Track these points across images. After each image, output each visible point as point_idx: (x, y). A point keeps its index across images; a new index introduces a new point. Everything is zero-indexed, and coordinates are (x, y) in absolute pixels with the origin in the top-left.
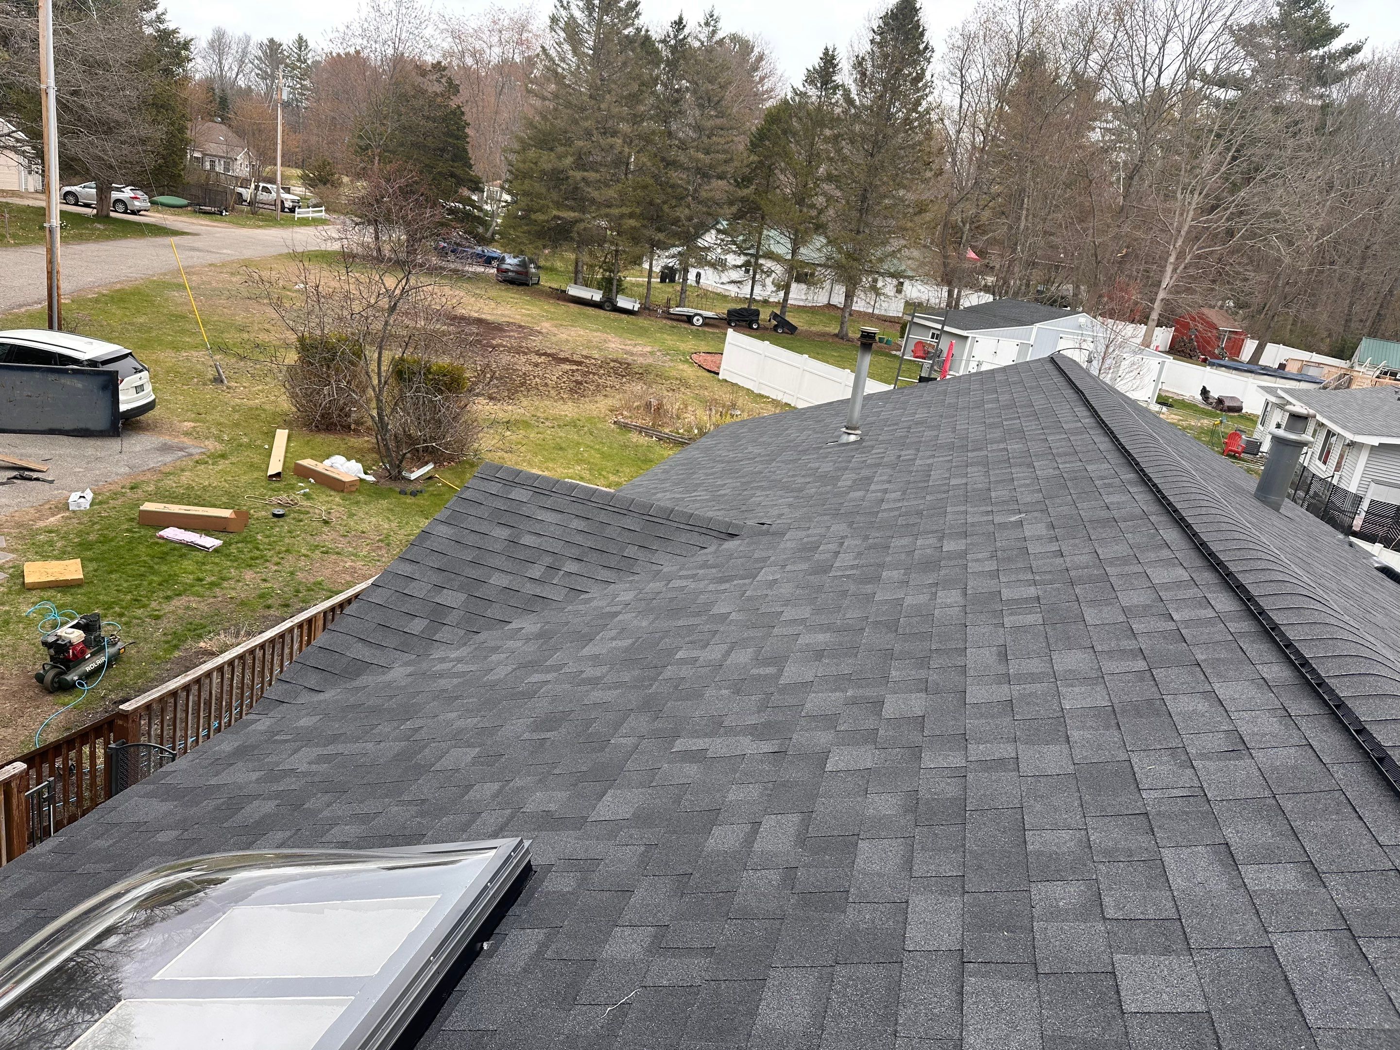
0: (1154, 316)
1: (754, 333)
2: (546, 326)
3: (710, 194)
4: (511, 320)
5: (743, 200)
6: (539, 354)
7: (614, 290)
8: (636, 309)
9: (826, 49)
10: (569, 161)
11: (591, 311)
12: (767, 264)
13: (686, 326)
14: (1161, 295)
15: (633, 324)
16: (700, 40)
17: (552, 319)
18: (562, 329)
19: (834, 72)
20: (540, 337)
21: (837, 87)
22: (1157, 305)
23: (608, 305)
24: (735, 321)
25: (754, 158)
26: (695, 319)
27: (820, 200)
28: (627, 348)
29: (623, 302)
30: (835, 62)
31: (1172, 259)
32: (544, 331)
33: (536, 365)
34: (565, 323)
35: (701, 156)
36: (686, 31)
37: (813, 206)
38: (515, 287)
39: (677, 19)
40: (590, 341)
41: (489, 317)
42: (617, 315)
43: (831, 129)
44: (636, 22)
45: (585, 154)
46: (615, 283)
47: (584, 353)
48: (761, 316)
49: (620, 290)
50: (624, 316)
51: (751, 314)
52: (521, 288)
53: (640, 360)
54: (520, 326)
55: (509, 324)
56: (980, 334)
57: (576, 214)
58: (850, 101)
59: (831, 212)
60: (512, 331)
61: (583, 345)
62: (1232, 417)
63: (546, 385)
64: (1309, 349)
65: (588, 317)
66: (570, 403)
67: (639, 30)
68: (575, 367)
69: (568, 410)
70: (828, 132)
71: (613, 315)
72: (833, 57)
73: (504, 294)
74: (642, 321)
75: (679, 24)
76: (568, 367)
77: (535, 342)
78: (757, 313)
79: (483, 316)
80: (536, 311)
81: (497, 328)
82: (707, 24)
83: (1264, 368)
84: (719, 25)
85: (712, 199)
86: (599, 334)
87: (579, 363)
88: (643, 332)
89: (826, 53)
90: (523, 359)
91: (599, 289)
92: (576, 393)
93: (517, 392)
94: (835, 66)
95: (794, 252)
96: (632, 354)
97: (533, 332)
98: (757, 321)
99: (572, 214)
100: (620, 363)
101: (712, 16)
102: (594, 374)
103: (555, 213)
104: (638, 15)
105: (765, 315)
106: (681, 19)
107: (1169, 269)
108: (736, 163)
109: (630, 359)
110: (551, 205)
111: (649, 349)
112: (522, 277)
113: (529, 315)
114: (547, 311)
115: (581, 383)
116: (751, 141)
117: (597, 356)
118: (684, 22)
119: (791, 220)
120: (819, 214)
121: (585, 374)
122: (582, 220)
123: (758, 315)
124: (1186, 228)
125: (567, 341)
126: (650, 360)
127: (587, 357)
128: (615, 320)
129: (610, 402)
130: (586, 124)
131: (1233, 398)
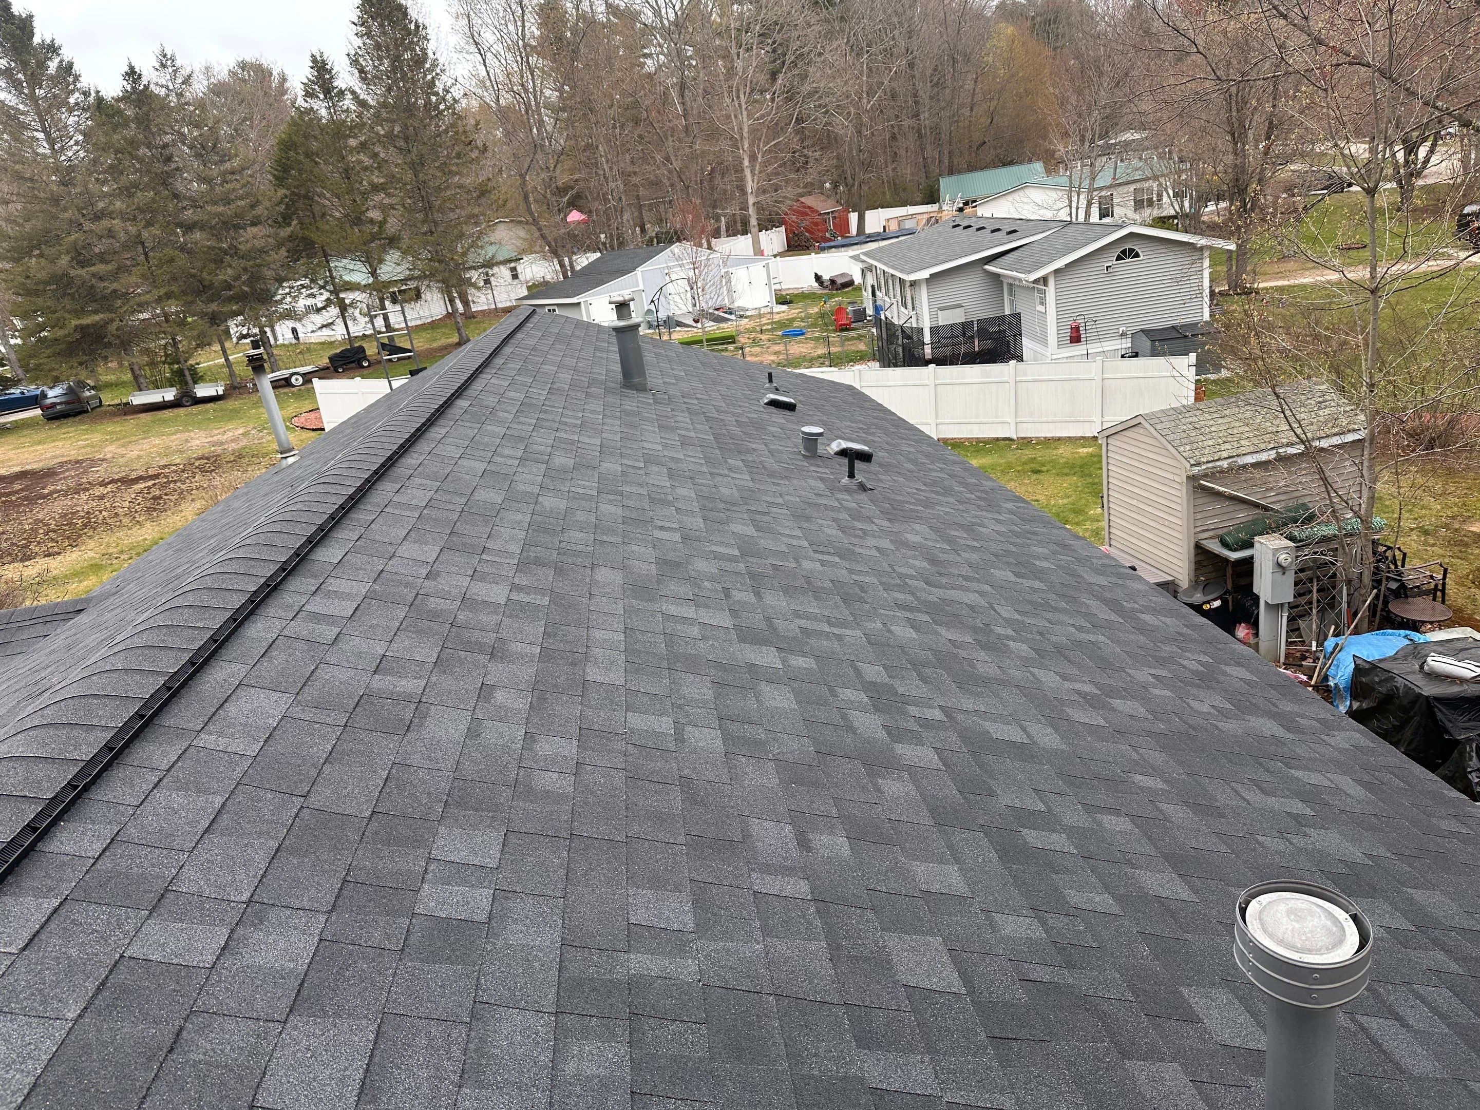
0: (753, 222)
1: (366, 372)
2: (110, 450)
3: (249, 245)
4: (65, 459)
5: (291, 238)
6: (103, 484)
7: (190, 382)
8: (221, 393)
9: (313, 56)
10: (65, 260)
11: (167, 414)
12: (348, 297)
13: (286, 390)
14: (751, 200)
15: (222, 410)
16: (162, 86)
17: (118, 439)
18: (131, 447)
19: (332, 78)
20: (105, 465)
21: (341, 93)
22: (751, 211)
23: (186, 399)
24: (341, 366)
25: (281, 192)
26: (293, 380)
27: (374, 214)
28: (215, 438)
29: (202, 391)
30: (328, 67)
31: (746, 163)
32: (108, 456)
33: (102, 497)
34: (134, 438)
35: (221, 209)
36: (144, 81)
37: (372, 221)
38: (71, 419)
39: (127, 69)
40: (169, 447)
41: (35, 466)
42: (201, 407)
43: (355, 137)
44: (79, 85)
45: (84, 248)
46: (187, 373)
47: (162, 463)
48: (368, 352)
49: (197, 378)
50: (209, 405)
51: (356, 353)
52: (77, 419)
53: (233, 446)
54: (77, 462)
55: (62, 464)
56: (589, 296)
57: (101, 316)
58: (363, 104)
59: (392, 221)
60: (67, 470)
61: (159, 455)
62: (846, 293)
63: (117, 515)
64: (904, 204)
65: (164, 421)
66: (148, 524)
67: (86, 94)
68: (150, 483)
69: (147, 532)
70: (353, 142)
71: (195, 409)
72: (324, 63)
73: (54, 432)
74: (230, 404)
75: (132, 74)
76: (142, 486)
77: (100, 472)
78: (362, 350)
79: (28, 467)
80: (96, 437)
81: (49, 474)
82: (163, 66)
83: (869, 236)
84: (178, 63)
85: (253, 249)
86: (178, 435)
87: (156, 476)
88: (234, 414)
89: (314, 60)
90: (84, 496)
91: (172, 386)
92: (155, 510)
93: (80, 536)
94: (330, 71)
95: (373, 273)
96: (222, 443)
97: (93, 462)
98: (365, 358)
99: (97, 318)
100: (208, 459)
101: (165, 56)
102: (175, 482)
103: (75, 322)
104: (77, 78)
105: (371, 350)
106: (132, 68)
107: (748, 173)
108: (267, 203)
109: (219, 449)
110: (67, 316)
111: (241, 431)
112: (76, 406)
113: (87, 446)
114: (110, 433)
115: (160, 498)
116: (274, 176)
117: (178, 461)
118: (137, 70)
119: (353, 243)
120: (380, 227)
121: (163, 486)
122: (112, 320)
123: (364, 351)
124: (746, 129)
125: (139, 457)
126: (243, 443)
127: (165, 466)
128: (199, 413)
129: (198, 504)
130: (68, 215)
131: (843, 275)
